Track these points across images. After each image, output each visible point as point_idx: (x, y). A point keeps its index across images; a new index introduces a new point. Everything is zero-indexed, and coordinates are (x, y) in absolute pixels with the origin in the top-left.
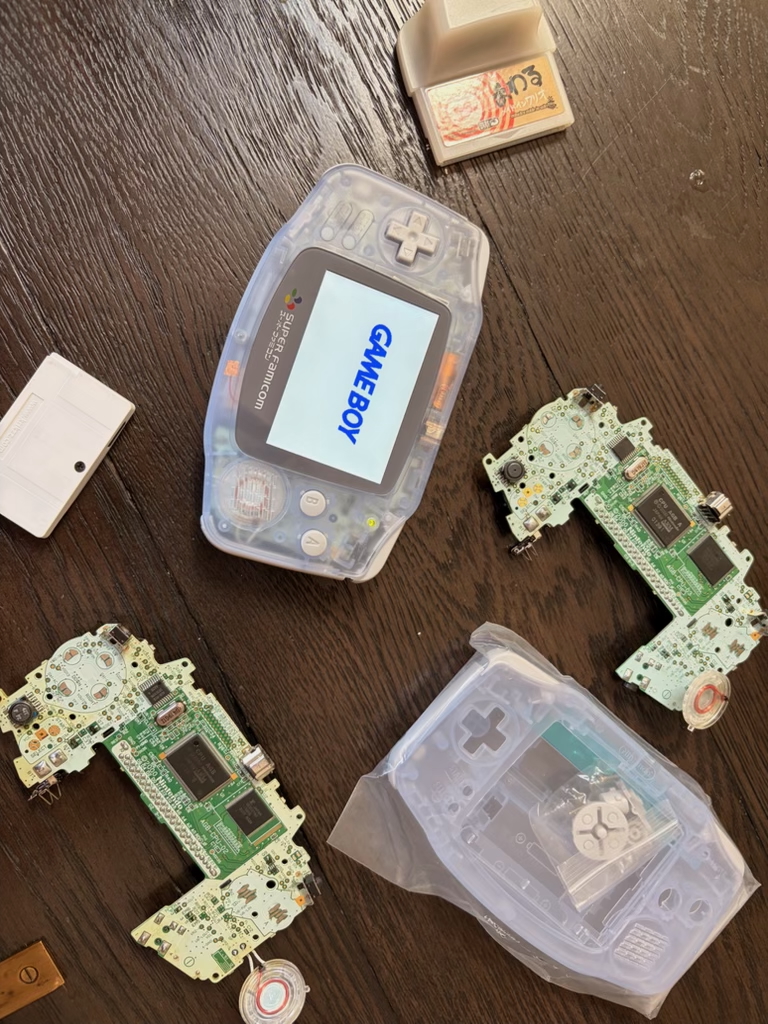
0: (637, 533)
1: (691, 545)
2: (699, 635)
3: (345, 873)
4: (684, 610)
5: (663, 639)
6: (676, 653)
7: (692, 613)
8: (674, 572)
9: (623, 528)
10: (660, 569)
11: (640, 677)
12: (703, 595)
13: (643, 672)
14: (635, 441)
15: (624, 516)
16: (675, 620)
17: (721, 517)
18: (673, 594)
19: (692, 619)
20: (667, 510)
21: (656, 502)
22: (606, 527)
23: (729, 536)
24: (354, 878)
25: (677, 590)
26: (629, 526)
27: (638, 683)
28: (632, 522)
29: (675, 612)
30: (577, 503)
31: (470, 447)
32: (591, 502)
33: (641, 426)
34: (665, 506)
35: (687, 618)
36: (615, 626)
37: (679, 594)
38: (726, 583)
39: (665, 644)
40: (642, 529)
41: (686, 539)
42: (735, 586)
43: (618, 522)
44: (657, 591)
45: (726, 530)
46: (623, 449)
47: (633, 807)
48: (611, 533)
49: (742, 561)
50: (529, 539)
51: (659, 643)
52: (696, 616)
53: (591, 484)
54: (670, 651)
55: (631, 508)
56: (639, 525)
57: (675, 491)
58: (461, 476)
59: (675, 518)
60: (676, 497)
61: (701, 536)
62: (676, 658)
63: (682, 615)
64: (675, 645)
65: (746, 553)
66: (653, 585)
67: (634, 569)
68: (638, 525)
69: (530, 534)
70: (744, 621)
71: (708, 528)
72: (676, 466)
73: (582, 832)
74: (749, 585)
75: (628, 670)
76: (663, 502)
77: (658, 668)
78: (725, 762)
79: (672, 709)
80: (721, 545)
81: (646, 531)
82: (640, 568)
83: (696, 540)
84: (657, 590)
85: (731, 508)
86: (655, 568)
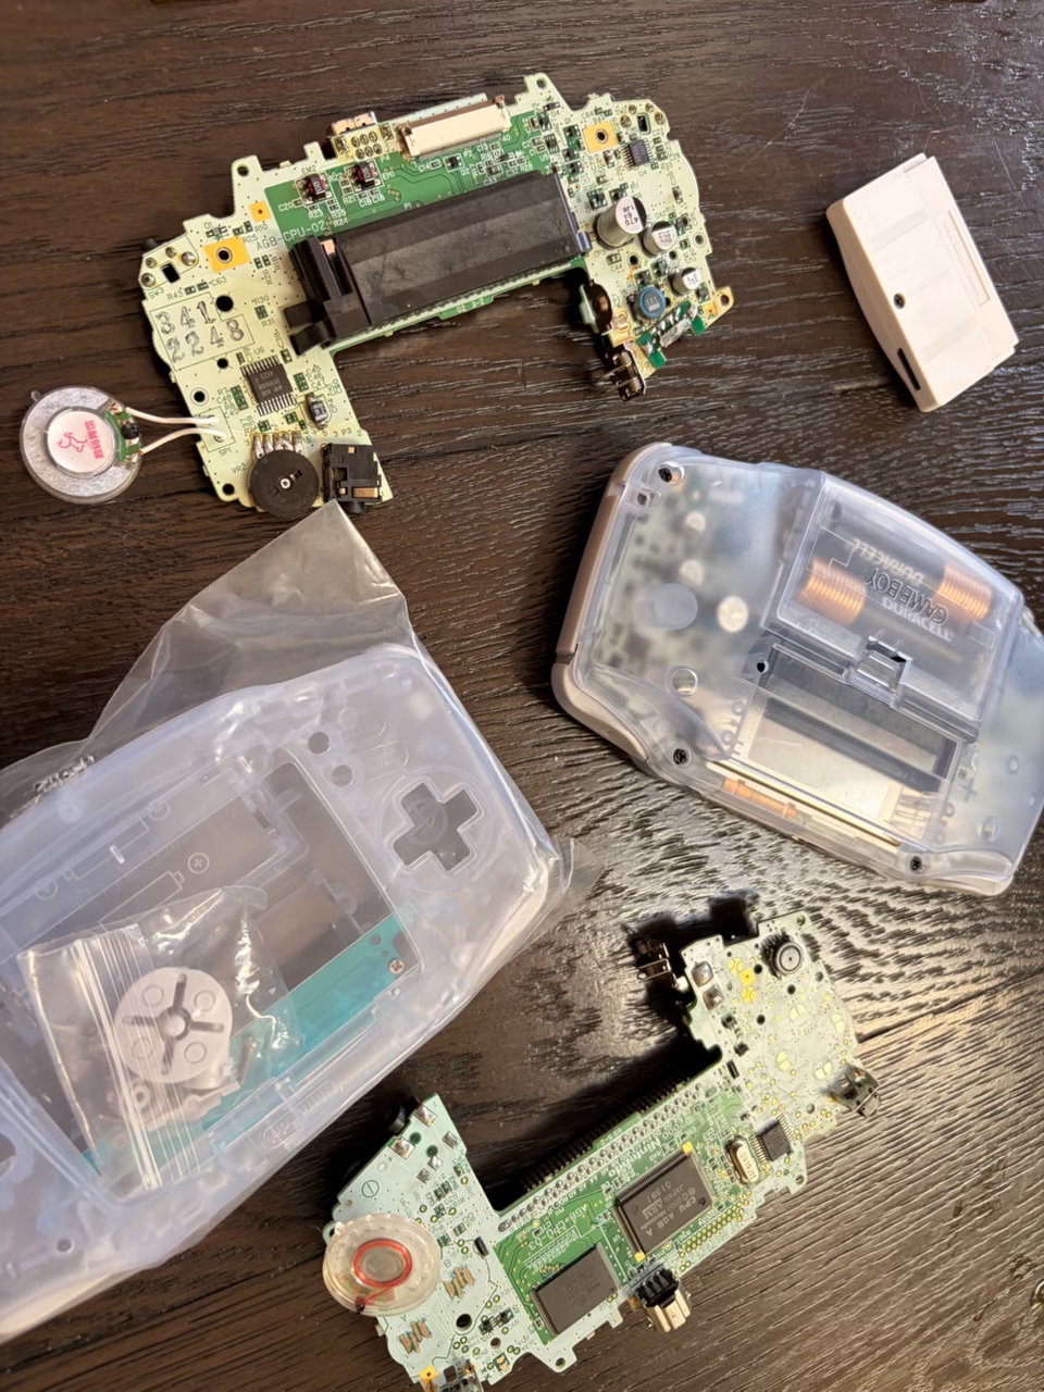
0: (648, 1154)
1: (609, 1253)
2: (457, 1261)
3: (189, 527)
4: (507, 1233)
5: (469, 1190)
6: (439, 1212)
7: (500, 1250)
8: (573, 1217)
9: (662, 1130)
10: (585, 1192)
11: (415, 1138)
12: (524, 1270)
13: (424, 1145)
14: (779, 1163)
15: (678, 1135)
16: (495, 1214)
17: (657, 1308)
18: (540, 1211)
19: (489, 1246)
20: (676, 1210)
21: (692, 1191)
22: (669, 1102)
23: (606, 1325)
24: (172, 541)
25: (542, 1220)
26: (662, 1141)
27: (407, 1134)
28: (667, 1146)
29: (508, 1216)
30: (716, 1054)
31: (797, 899)
32: (712, 1076)
33: (797, 1174)
34: (682, 1208)
35: (492, 1239)
36: (483, 1105)
37: (536, 1224)
38: (533, 1317)
39: (461, 1191)
40: (651, 1164)
41: (620, 1244)
42: (523, 1335)
43: (673, 1123)
44: (551, 1183)
45: (616, 1320)
46: (772, 1141)
47: (199, 1099)
48: (659, 1109)
49: (558, 1352)
50: (679, 967)
51: (465, 1182)
52: (492, 1256)
53: (736, 1082)
54: (445, 1202)
55: (688, 1148)
56: (658, 1159)
57: (696, 1227)
58: (762, 878)
59: (660, 1225)
60: (685, 1230)
61: (618, 1271)
62: (431, 1212)
63: (501, 1228)
64: (453, 1211)
65: (571, 1359)
66: (562, 1178)
67: (595, 1144)
68: (659, 1157)
69: (688, 971)
70: (458, 1353)
71: (627, 1287)
72: (731, 1230)
73: (181, 987)
74: (517, 1364)
75: (434, 1119)
76: (688, 1205)
77: (423, 1177)
78: (172, 1309)
79: (342, 1197)
80: (595, 1312)
81: (648, 1171)
82: (595, 1155)
83: (613, 1262)
84: (553, 1184)
85: (667, 1328)
86: (588, 1182)
